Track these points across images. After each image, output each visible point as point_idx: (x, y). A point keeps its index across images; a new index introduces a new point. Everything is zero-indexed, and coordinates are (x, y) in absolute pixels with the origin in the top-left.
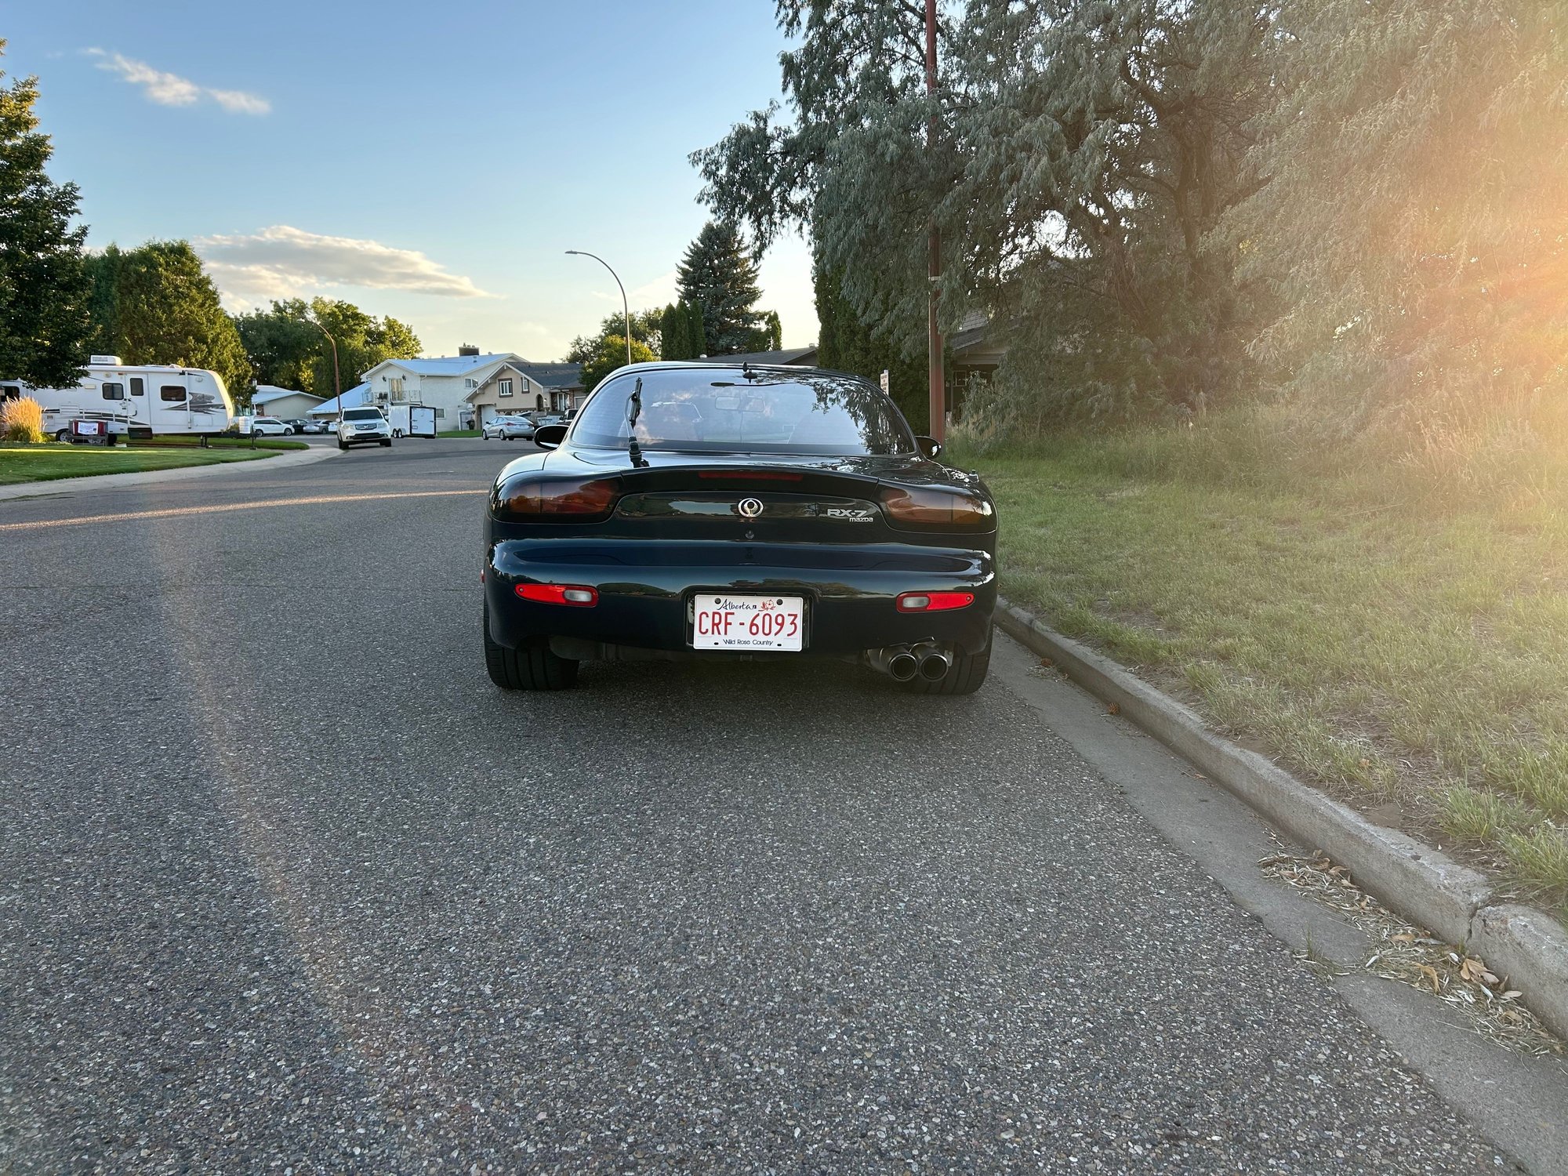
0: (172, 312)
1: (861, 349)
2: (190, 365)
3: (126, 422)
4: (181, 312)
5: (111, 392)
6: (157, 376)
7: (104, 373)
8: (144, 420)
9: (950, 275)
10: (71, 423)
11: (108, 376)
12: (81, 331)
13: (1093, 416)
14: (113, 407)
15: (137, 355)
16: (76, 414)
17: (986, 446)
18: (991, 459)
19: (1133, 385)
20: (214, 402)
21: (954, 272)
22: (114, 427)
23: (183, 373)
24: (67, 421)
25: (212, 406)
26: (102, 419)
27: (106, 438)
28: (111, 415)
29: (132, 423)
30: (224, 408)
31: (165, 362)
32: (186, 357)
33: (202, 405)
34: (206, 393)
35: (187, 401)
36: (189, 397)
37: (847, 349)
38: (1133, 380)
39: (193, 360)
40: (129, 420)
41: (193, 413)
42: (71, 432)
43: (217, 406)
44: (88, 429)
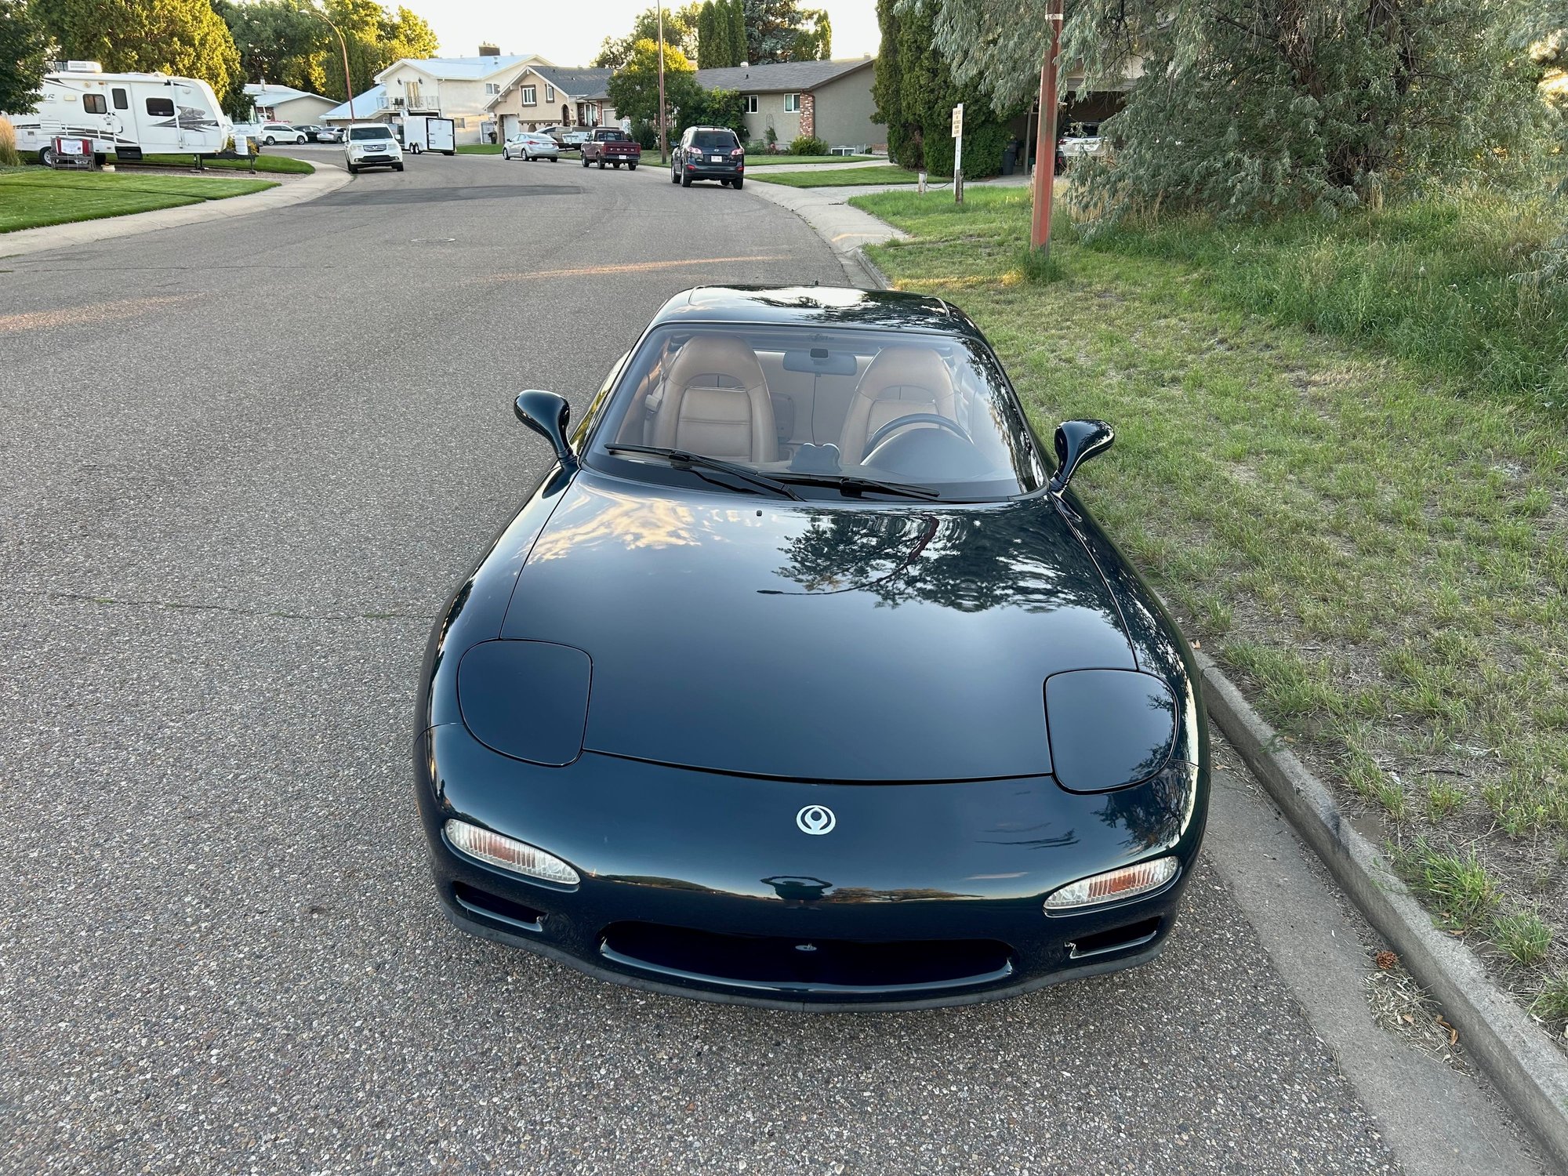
0: (153, 9)
1: (928, 70)
2: (177, 72)
3: (112, 139)
4: (162, 8)
5: (92, 104)
6: (142, 86)
7: (84, 82)
8: (132, 138)
9: (1083, 22)
10: (53, 141)
11: (88, 86)
12: (28, 48)
13: (1233, 200)
14: (96, 122)
15: (118, 59)
16: (60, 130)
17: (1092, 231)
18: (1099, 250)
19: (1287, 161)
20: (205, 118)
21: (1089, 17)
22: (101, 146)
23: (168, 84)
24: (49, 138)
25: (204, 123)
26: (86, 135)
27: (92, 158)
28: (96, 132)
29: (119, 141)
30: (217, 125)
31: (149, 69)
32: (173, 63)
33: (192, 122)
34: (195, 108)
35: (176, 116)
36: (177, 112)
37: (911, 69)
38: (1287, 153)
39: (181, 66)
40: (115, 137)
41: (183, 130)
42: (55, 151)
43: (208, 123)
44: (72, 147)
